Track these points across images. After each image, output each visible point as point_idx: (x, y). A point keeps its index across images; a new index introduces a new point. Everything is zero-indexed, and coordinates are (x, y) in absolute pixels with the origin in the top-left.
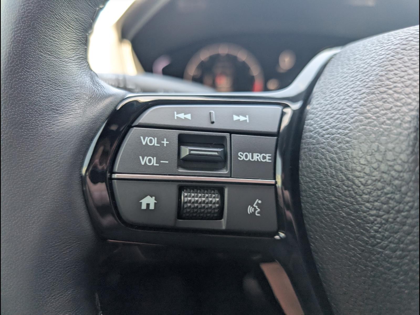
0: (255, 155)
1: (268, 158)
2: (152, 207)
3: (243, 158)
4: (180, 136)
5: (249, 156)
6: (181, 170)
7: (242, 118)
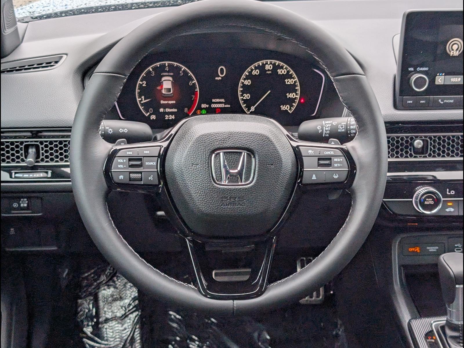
0: (151, 163)
1: (155, 164)
2: (122, 178)
3: (147, 164)
4: (129, 159)
5: (149, 163)
6: (130, 168)
7: (147, 152)
